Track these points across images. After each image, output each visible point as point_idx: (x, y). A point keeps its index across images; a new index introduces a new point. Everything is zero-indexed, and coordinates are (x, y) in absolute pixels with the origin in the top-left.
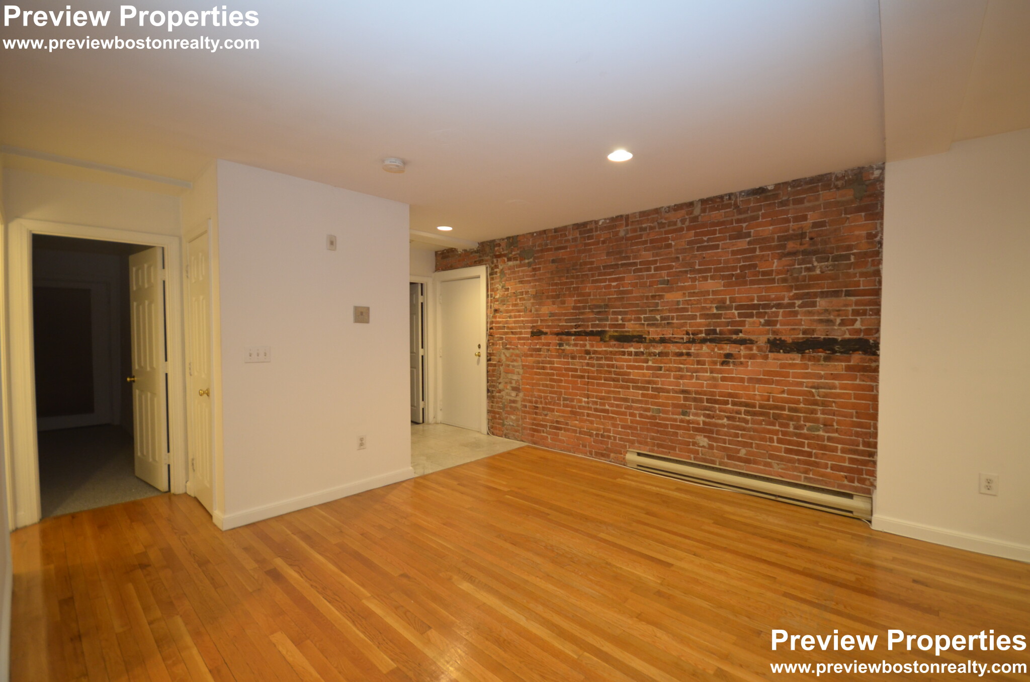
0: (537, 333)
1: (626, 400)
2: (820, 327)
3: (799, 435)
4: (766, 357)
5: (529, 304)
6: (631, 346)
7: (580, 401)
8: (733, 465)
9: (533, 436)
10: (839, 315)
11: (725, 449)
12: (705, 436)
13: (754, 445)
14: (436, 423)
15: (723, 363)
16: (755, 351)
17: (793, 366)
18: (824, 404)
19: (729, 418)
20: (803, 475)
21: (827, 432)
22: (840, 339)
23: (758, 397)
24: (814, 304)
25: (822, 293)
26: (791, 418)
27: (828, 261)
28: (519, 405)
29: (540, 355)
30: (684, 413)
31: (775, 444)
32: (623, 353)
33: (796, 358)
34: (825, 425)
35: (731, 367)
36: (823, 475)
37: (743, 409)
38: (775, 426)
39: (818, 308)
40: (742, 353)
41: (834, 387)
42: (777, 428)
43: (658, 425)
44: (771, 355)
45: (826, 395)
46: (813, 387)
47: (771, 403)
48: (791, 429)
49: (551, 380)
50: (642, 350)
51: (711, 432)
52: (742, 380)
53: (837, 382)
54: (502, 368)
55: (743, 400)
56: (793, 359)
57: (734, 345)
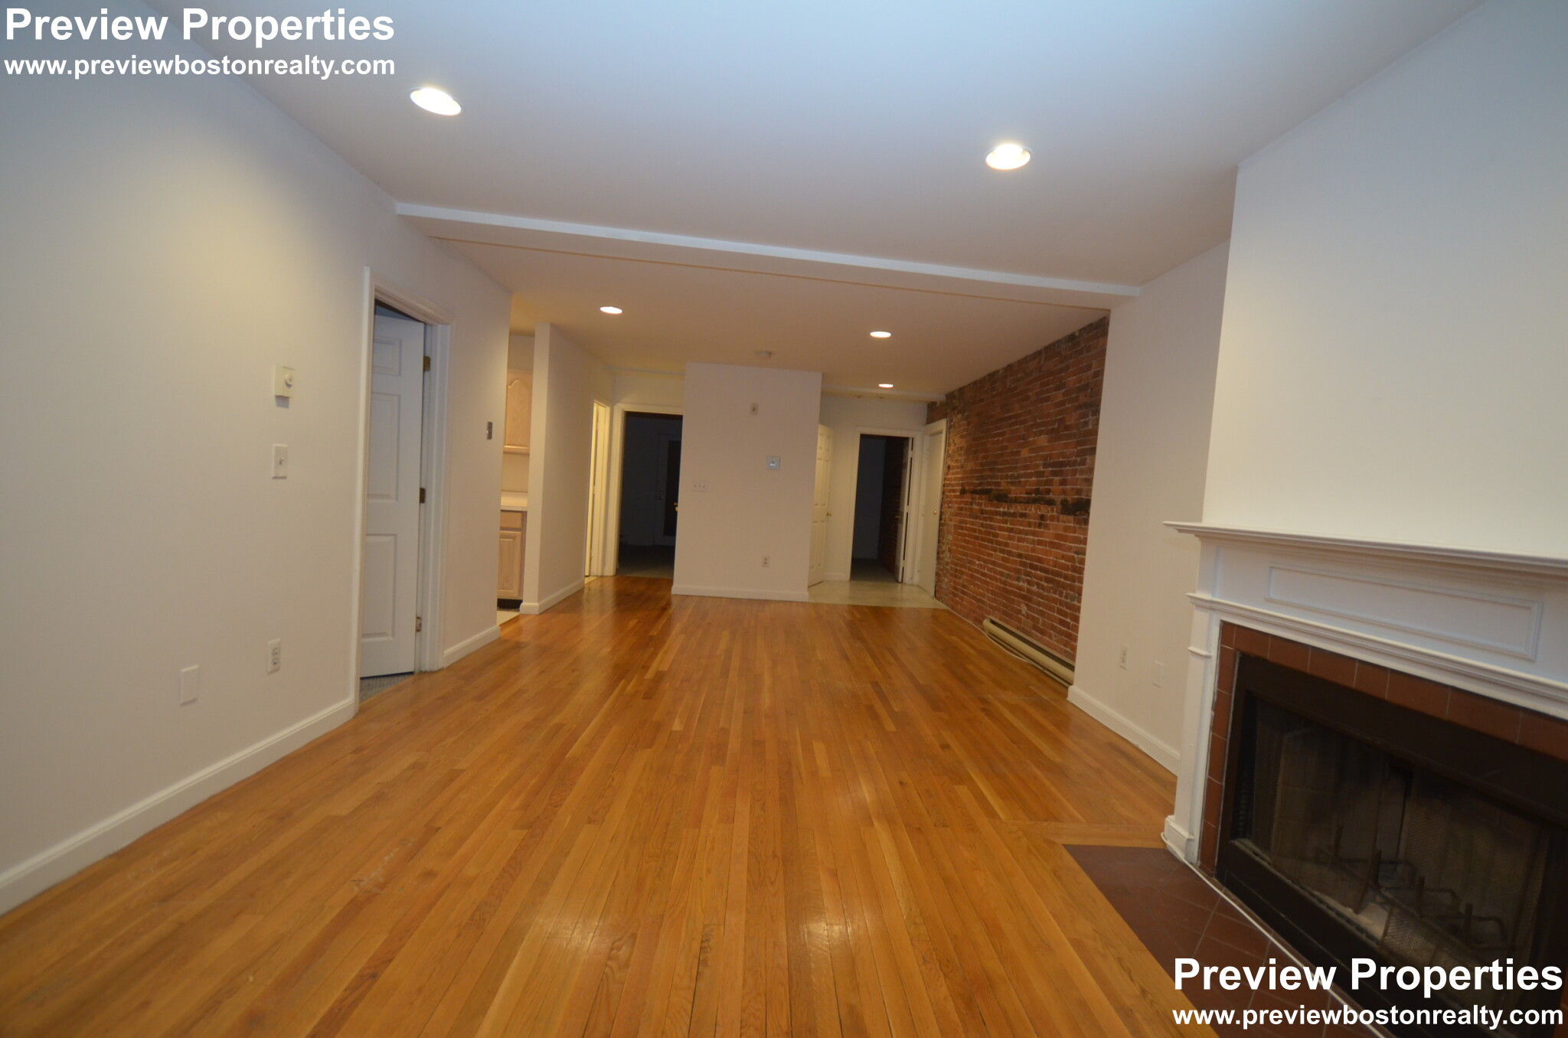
0: (963, 492)
1: (994, 563)
2: (1080, 487)
3: (1065, 604)
4: (1058, 520)
5: (962, 459)
6: (1001, 506)
7: (974, 564)
9: (952, 600)
11: (1033, 618)
12: (1026, 605)
13: (1046, 615)
14: (912, 585)
15: (1040, 525)
16: (1055, 513)
17: (1068, 529)
19: (1038, 585)
22: (1083, 498)
23: (1051, 563)
26: (1064, 587)
28: (948, 567)
29: (962, 514)
30: (1018, 579)
31: (1055, 614)
32: (997, 513)
35: (1042, 530)
37: (1044, 575)
38: (1056, 594)
40: (1049, 514)
42: (1057, 596)
43: (1006, 591)
44: (1061, 517)
47: (1057, 569)
49: (966, 541)
50: (1006, 510)
51: (1031, 600)
52: (1046, 544)
54: (945, 527)
55: (1045, 566)
56: (1070, 522)
57: (1046, 506)
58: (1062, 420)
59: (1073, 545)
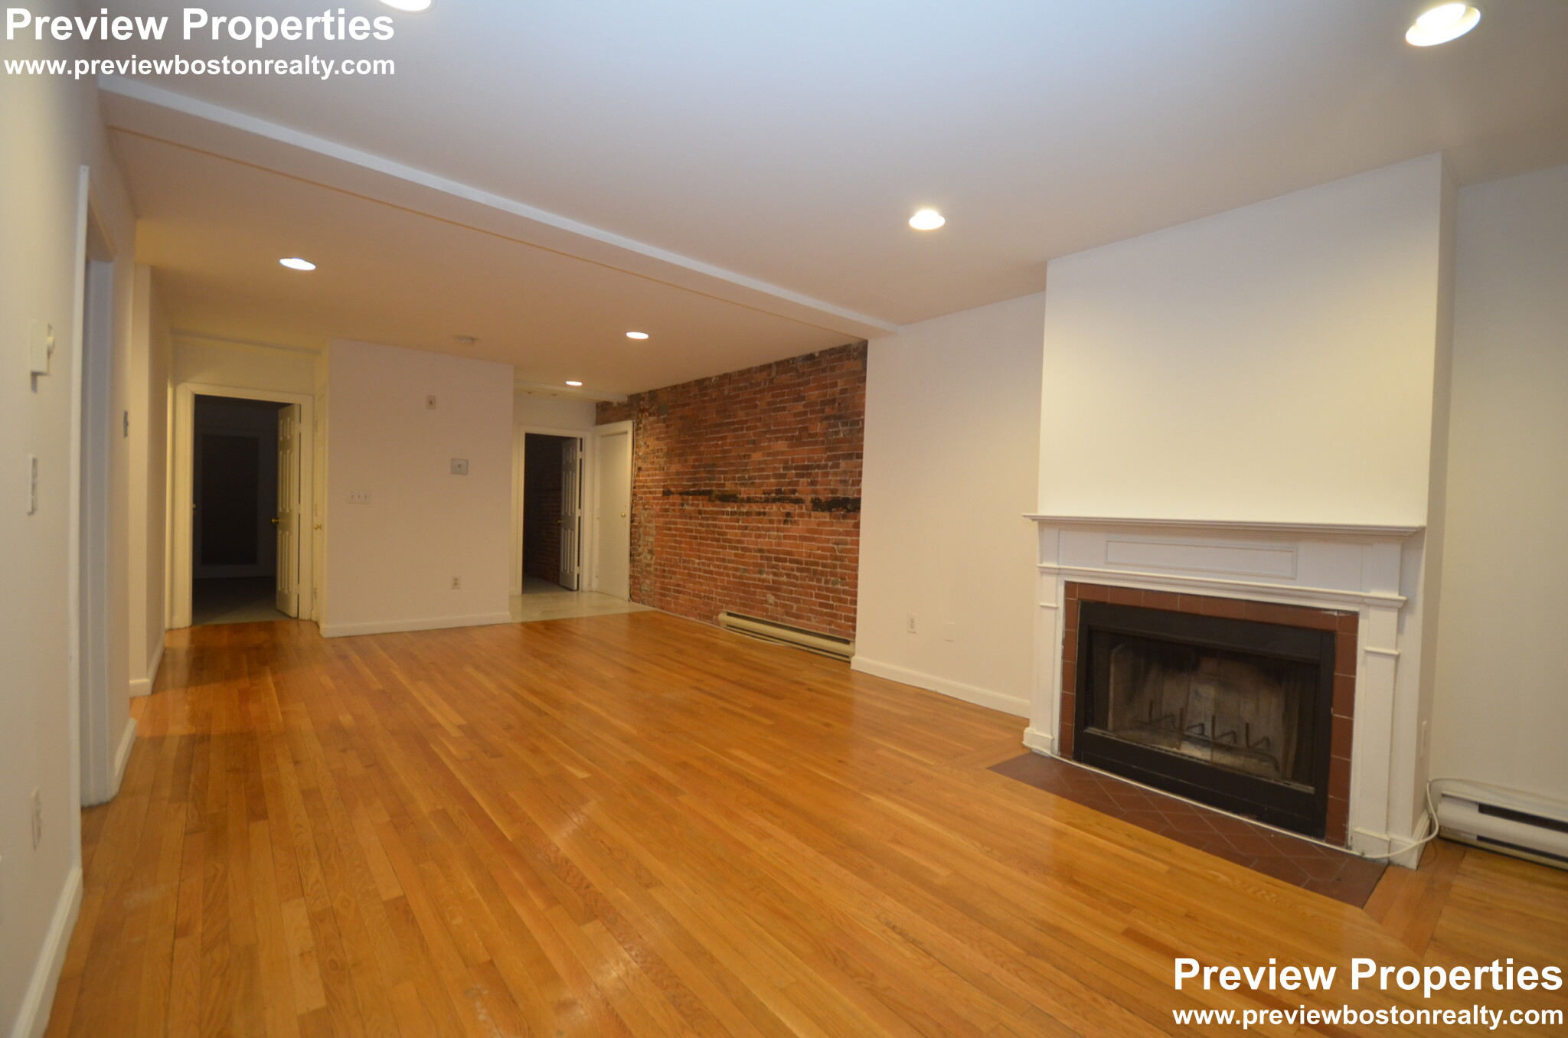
0: (667, 493)
1: (723, 560)
2: (840, 487)
3: (828, 590)
4: (810, 516)
5: (662, 461)
6: (728, 506)
7: (694, 563)
8: (791, 621)
9: (661, 600)
10: (851, 476)
11: (784, 606)
12: (773, 594)
13: (801, 601)
14: (591, 591)
15: (785, 522)
16: (804, 511)
17: (824, 524)
18: (841, 559)
19: (788, 576)
20: (828, 627)
21: (842, 585)
22: (850, 497)
23: (804, 555)
24: (837, 466)
25: (843, 455)
26: (823, 574)
27: (847, 426)
28: (651, 569)
29: (668, 515)
30: (760, 572)
31: (814, 599)
32: (723, 513)
33: (825, 517)
34: (842, 579)
35: (790, 526)
36: (839, 626)
37: (795, 566)
38: (813, 581)
39: (840, 469)
40: (797, 511)
41: (846, 543)
42: (815, 583)
43: (744, 584)
44: (813, 513)
45: (842, 551)
46: (835, 544)
47: (812, 559)
48: (823, 584)
49: (676, 541)
50: (735, 509)
51: (779, 590)
52: (795, 538)
53: (849, 538)
54: (641, 530)
55: (796, 557)
56: (825, 518)
57: (792, 504)
58: (806, 429)
59: (831, 537)
